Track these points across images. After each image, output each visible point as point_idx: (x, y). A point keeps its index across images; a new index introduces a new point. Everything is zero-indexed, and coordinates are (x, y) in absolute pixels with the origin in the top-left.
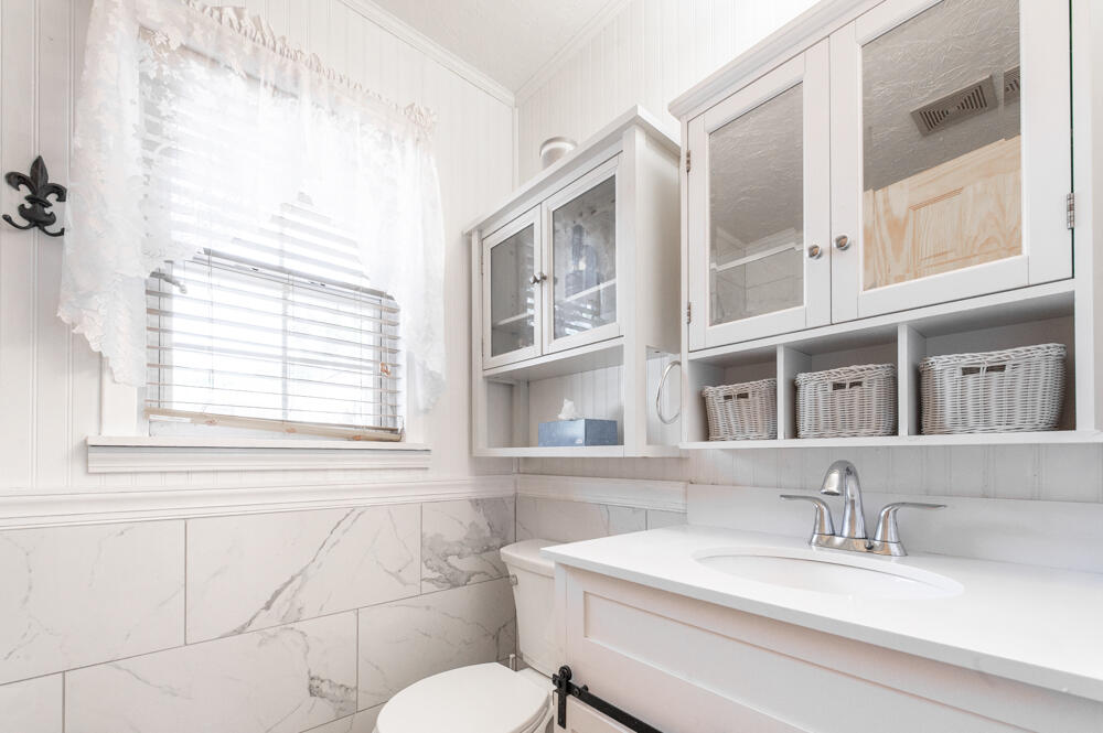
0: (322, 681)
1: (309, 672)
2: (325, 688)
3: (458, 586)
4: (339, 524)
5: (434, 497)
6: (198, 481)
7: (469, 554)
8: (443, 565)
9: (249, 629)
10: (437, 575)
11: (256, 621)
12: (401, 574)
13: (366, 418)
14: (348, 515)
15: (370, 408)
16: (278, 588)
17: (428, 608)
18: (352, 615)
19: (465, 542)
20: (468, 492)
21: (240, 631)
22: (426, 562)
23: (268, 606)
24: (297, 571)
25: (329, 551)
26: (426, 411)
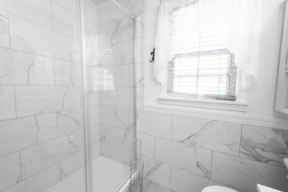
0: (200, 165)
1: (197, 160)
2: (201, 167)
3: (260, 161)
4: (208, 124)
5: (249, 123)
6: (174, 107)
7: (269, 151)
8: (252, 150)
9: (183, 142)
10: (248, 153)
11: (185, 141)
12: (230, 146)
13: (223, 92)
14: (211, 122)
15: (225, 89)
16: (190, 136)
17: (242, 163)
18: (211, 151)
19: (267, 145)
20: (270, 125)
21: (182, 142)
22: (242, 146)
23: (188, 139)
24: (195, 133)
25: (204, 131)
26: (247, 90)
